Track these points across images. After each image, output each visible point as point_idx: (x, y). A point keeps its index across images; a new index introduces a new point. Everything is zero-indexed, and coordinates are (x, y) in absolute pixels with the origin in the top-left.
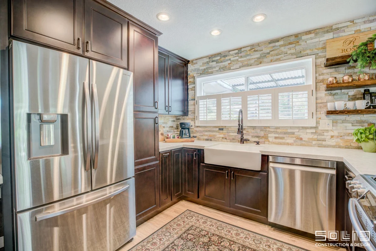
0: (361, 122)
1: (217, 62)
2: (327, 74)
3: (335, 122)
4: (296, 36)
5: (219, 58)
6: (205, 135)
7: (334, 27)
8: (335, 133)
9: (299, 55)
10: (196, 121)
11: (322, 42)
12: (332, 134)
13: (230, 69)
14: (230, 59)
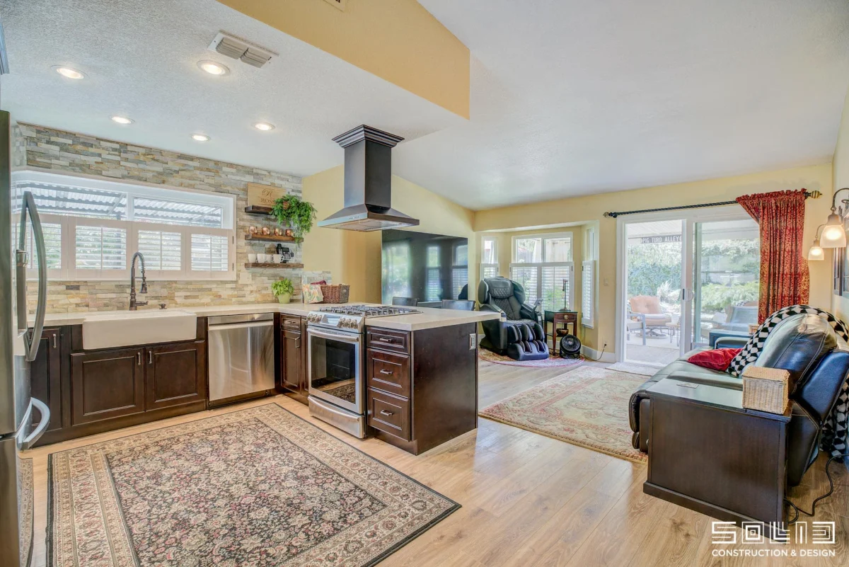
0: (274, 276)
2: (248, 221)
3: (254, 276)
4: (217, 163)
5: (70, 142)
7: (254, 171)
8: (254, 288)
11: (243, 183)
12: (250, 288)
13: (101, 174)
14: (100, 155)
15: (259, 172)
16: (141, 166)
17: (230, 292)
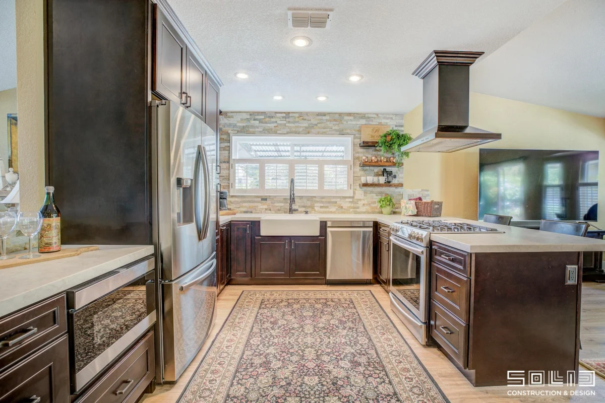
0: (381, 193)
1: (261, 121)
2: (361, 153)
3: (365, 193)
4: (340, 114)
5: (263, 117)
6: (243, 207)
7: (366, 116)
8: (366, 202)
9: (342, 133)
10: (231, 190)
11: (358, 126)
12: (363, 202)
13: (277, 133)
14: (276, 122)
15: (370, 116)
16: (296, 124)
17: (349, 205)
